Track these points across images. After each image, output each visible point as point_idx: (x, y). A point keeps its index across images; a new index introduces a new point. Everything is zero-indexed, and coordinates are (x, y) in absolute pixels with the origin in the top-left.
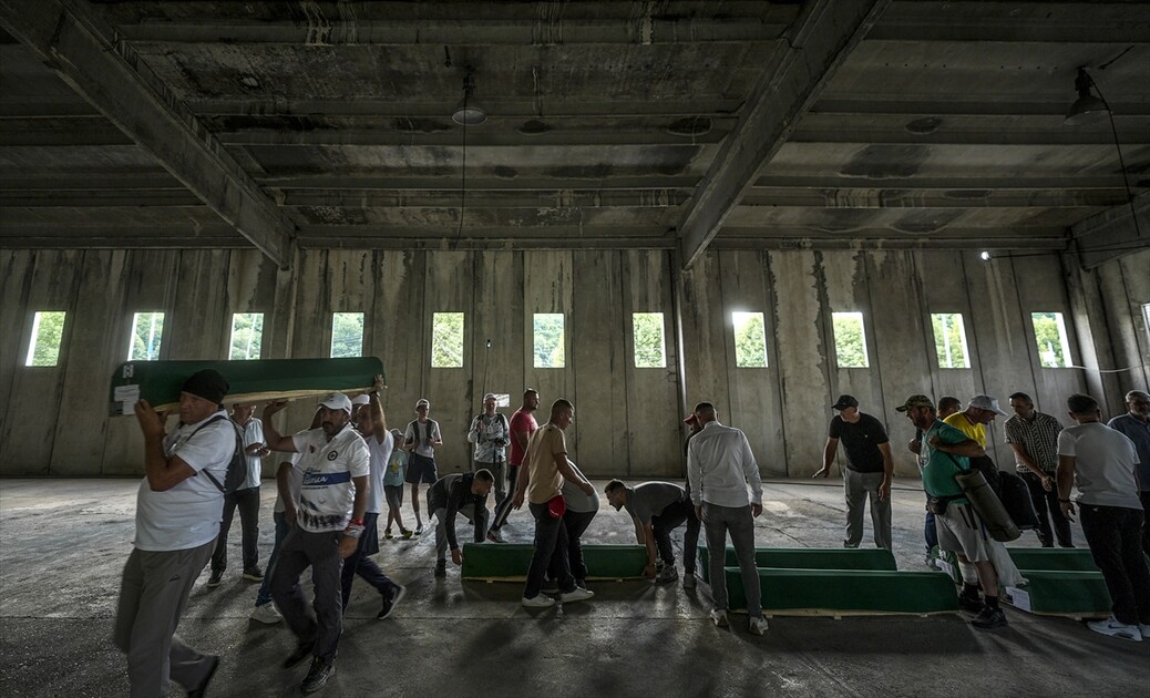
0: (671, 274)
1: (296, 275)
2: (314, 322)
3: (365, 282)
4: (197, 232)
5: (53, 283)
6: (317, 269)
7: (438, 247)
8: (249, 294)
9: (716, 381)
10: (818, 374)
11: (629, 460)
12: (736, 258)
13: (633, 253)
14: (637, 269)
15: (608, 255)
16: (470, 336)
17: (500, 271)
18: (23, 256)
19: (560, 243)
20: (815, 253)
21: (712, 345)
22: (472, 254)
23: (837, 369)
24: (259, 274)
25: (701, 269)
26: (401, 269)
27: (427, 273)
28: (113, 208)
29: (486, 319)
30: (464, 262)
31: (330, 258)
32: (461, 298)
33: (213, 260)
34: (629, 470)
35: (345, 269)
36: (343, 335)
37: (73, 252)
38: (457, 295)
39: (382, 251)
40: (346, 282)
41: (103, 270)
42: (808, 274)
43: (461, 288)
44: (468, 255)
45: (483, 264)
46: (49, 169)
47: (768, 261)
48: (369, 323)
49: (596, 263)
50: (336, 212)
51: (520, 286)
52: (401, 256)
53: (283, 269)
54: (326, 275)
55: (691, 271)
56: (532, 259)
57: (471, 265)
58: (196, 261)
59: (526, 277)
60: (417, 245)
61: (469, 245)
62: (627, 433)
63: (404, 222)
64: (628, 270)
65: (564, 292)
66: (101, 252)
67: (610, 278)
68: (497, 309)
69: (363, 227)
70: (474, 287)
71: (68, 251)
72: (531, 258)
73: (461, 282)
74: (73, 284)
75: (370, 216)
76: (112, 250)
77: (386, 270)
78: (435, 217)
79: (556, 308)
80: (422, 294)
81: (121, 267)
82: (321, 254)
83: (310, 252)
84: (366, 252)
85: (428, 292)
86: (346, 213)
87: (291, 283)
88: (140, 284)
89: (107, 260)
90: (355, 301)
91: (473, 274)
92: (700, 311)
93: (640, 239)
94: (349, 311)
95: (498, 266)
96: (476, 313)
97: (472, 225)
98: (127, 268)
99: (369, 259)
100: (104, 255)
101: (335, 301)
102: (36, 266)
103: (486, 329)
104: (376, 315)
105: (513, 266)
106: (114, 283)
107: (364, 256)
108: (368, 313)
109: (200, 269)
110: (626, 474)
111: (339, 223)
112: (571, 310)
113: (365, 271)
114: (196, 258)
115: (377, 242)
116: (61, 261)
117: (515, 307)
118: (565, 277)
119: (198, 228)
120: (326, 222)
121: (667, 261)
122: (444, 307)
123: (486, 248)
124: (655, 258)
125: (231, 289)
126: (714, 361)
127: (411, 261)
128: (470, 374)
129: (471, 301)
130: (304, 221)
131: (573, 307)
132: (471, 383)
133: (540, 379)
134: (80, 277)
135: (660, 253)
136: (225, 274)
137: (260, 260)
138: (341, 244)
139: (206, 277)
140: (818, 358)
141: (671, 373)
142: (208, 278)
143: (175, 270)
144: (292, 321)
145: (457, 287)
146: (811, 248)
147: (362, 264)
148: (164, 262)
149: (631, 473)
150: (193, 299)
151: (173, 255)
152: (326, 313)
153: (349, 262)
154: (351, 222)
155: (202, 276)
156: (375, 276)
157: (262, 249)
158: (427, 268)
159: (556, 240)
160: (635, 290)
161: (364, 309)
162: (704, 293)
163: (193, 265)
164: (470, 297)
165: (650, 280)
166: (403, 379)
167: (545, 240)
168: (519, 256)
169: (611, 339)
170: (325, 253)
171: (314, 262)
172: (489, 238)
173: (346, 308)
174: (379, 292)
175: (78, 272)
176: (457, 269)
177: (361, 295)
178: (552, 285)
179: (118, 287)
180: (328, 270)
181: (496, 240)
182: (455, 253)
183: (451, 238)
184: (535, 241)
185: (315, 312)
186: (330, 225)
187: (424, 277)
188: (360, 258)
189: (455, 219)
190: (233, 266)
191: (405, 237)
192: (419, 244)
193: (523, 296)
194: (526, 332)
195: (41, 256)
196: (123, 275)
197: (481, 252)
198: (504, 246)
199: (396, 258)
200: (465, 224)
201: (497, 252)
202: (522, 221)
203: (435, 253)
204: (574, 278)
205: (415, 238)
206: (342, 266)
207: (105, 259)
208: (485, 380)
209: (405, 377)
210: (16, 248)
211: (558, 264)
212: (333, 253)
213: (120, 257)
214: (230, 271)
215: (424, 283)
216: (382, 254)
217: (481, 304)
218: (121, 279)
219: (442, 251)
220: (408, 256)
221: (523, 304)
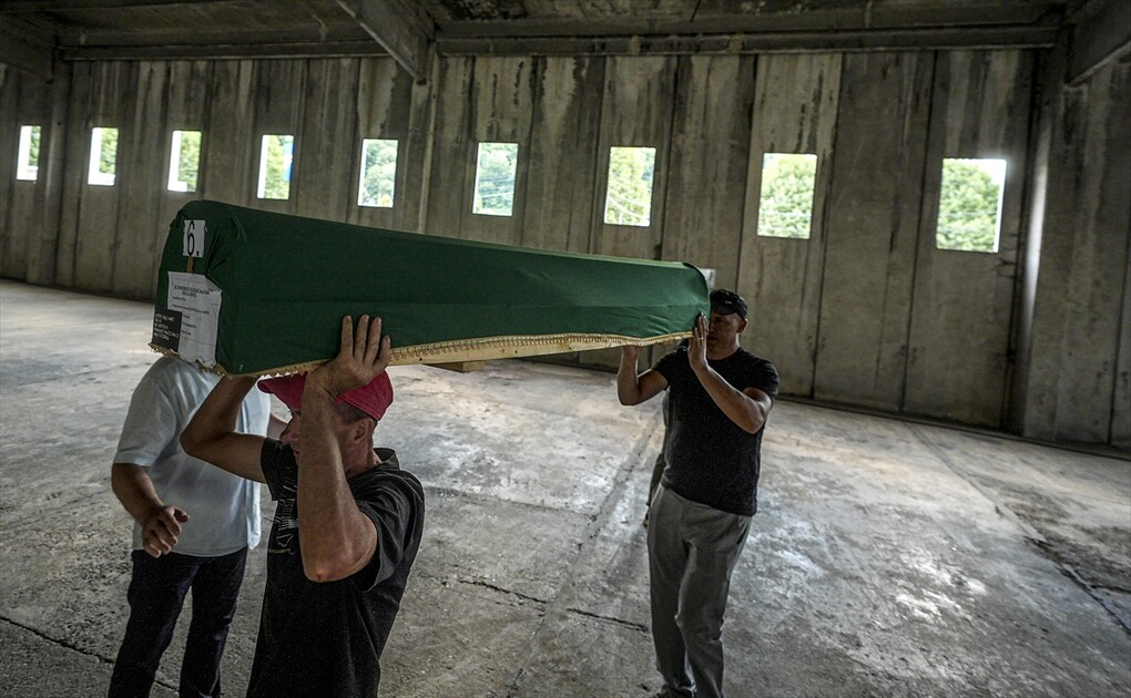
0: (1034, 92)
1: (434, 91)
2: (456, 152)
3: (521, 102)
4: (323, 37)
5: (188, 99)
6: (461, 83)
7: (624, 51)
8: (381, 115)
9: (1097, 283)
11: (903, 388)
13: (960, 57)
14: (965, 84)
15: (909, 60)
16: (663, 183)
17: (716, 88)
18: (160, 67)
19: (823, 40)
21: (1100, 220)
22: (674, 61)
24: (393, 90)
25: (1102, 83)
26: (569, 84)
27: (606, 90)
29: (687, 159)
30: (661, 74)
31: (477, 68)
32: (652, 128)
33: (342, 72)
34: (902, 402)
35: (495, 85)
36: (491, 173)
37: (204, 63)
38: (648, 120)
39: (544, 58)
40: (497, 101)
41: (232, 85)
43: (654, 111)
44: (668, 64)
45: (690, 76)
48: (524, 157)
49: (884, 73)
50: (485, 2)
51: (747, 110)
52: (570, 64)
53: (420, 84)
54: (471, 90)
55: (1084, 88)
56: (772, 68)
57: (672, 77)
58: (323, 72)
59: (758, 97)
60: (594, 47)
62: (906, 347)
63: (577, 13)
64: (945, 87)
65: (822, 120)
66: (230, 64)
67: (909, 97)
68: (706, 145)
69: (520, 22)
70: (673, 112)
71: (199, 63)
72: (768, 68)
73: (653, 103)
74: (206, 101)
75: (531, 5)
76: (239, 60)
77: (549, 84)
79: (805, 145)
80: (596, 119)
81: (249, 80)
82: (465, 64)
83: (451, 61)
84: (523, 59)
85: (606, 118)
86: (499, 1)
87: (428, 102)
88: (268, 101)
89: (236, 73)
90: (508, 127)
91: (674, 92)
92: (1087, 160)
94: (498, 140)
95: (714, 79)
96: (674, 149)
97: (680, 14)
98: (255, 84)
99: (527, 69)
100: (232, 66)
101: (482, 128)
102: (172, 81)
103: (687, 173)
104: (533, 148)
105: (738, 79)
106: (243, 101)
107: (521, 65)
108: (523, 144)
109: (328, 84)
110: (896, 408)
111: (489, 17)
112: (829, 151)
113: (521, 85)
114: (324, 69)
115: (538, 44)
116: (193, 73)
117: (736, 143)
118: (825, 96)
119: (323, 30)
120: (473, 17)
121: (1028, 69)
122: (627, 139)
123: (698, 49)
124: (1005, 64)
125: (361, 108)
126: (1100, 248)
127: (584, 73)
128: (658, 238)
129: (667, 130)
130: (445, 16)
131: (834, 146)
132: (659, 244)
133: (766, 252)
134: (212, 94)
135: (1015, 57)
136: (355, 89)
137: (392, 72)
138: (491, 49)
139: (334, 93)
141: (1005, 263)
142: (337, 94)
143: (302, 84)
144: (429, 151)
145: (649, 109)
147: (518, 77)
148: (291, 75)
149: (905, 409)
150: (321, 121)
151: (300, 66)
152: (471, 144)
153: (502, 73)
154: (505, 16)
155: (331, 92)
156: (533, 95)
157: (396, 57)
158: (607, 83)
159: (818, 36)
160: (955, 120)
161: (518, 139)
162: (1101, 129)
163: (320, 78)
164: (667, 126)
165: (988, 104)
166: (565, 236)
167: (797, 36)
168: (749, 62)
169: (897, 199)
170: (470, 61)
171: (457, 73)
172: (705, 34)
173: (495, 136)
174: (538, 117)
175: (208, 87)
176: (649, 85)
177: (515, 119)
178: (803, 109)
179: (248, 104)
180: (475, 86)
181: (717, 38)
182: (648, 60)
183: (646, 36)
184: (780, 36)
185: (457, 141)
186: (478, 21)
187: (602, 98)
188: (516, 68)
189: (656, 7)
190: (363, 80)
191: (578, 37)
192: (597, 48)
193: (750, 127)
194: (750, 181)
195: (176, 67)
196: (251, 91)
197: (690, 56)
198: (727, 46)
199: (564, 67)
200: (668, 12)
201: (713, 56)
202: (762, 4)
203: (618, 59)
204: (840, 98)
205: (593, 37)
206: (491, 80)
207: (234, 72)
208: (681, 247)
209: (569, 234)
210: (153, 58)
211: (815, 77)
212: (480, 62)
213: (247, 68)
214: (361, 86)
215: (601, 105)
216: (545, 63)
217: (681, 136)
218: (249, 96)
219: (630, 56)
220: (579, 66)
221: (750, 137)
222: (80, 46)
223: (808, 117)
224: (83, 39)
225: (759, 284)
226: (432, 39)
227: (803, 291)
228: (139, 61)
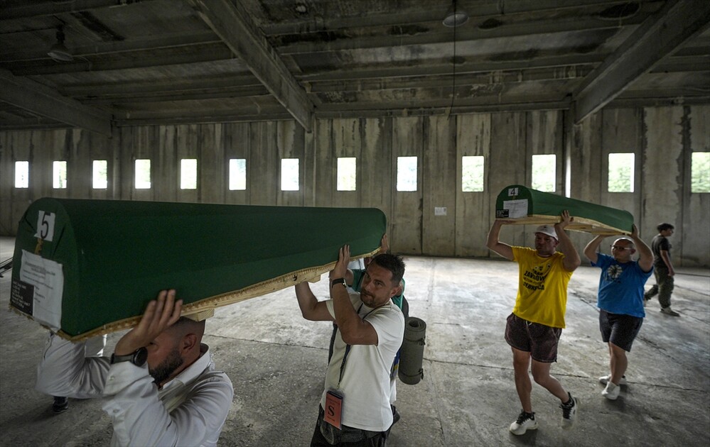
0: (564, 127)
1: (315, 136)
2: (327, 163)
3: (355, 138)
4: (259, 111)
5: (188, 144)
6: (327, 132)
7: (401, 115)
8: (290, 147)
10: (674, 198)
12: (616, 115)
13: (536, 114)
14: (538, 124)
15: (517, 115)
16: (422, 172)
17: (440, 130)
18: (171, 128)
19: (483, 109)
20: (685, 108)
21: (591, 176)
22: (422, 119)
23: (691, 194)
24: (294, 136)
25: (588, 124)
26: (377, 130)
27: (393, 132)
28: (214, 100)
29: (431, 161)
30: (417, 124)
31: (334, 124)
32: (415, 147)
33: (268, 128)
35: (343, 131)
37: (195, 126)
38: (413, 144)
39: (365, 119)
40: (345, 139)
41: (211, 136)
42: (676, 124)
43: (415, 141)
44: (419, 120)
45: (429, 125)
46: (183, 77)
47: (643, 115)
48: (359, 164)
49: (507, 121)
50: (338, 95)
51: (454, 139)
52: (376, 121)
53: (309, 132)
54: (332, 134)
55: (581, 125)
56: (463, 120)
57: (422, 126)
58: (259, 128)
59: (458, 133)
60: (387, 114)
61: (421, 112)
62: (524, 233)
63: (379, 99)
64: (531, 126)
65: (484, 142)
66: (209, 125)
67: (518, 132)
68: (438, 154)
69: (354, 103)
70: (423, 141)
71: (192, 126)
72: (461, 121)
73: (415, 137)
74: (198, 144)
75: (359, 96)
76: (214, 124)
77: (368, 130)
78: (400, 95)
79: (478, 153)
80: (390, 145)
81: (220, 133)
82: (328, 122)
83: (322, 121)
84: (355, 120)
85: (394, 144)
86: (345, 95)
87: (313, 141)
88: (231, 143)
89: (213, 129)
90: (350, 151)
91: (423, 132)
92: (584, 153)
93: (542, 103)
94: (347, 156)
95: (439, 126)
96: (425, 156)
97: (423, 99)
98: (223, 134)
99: (357, 124)
100: (210, 127)
101: (338, 151)
102: (178, 135)
103: (431, 167)
104: (363, 159)
105: (450, 125)
106: (218, 143)
107: (354, 122)
108: (358, 158)
109: (262, 133)
111: (339, 101)
112: (488, 154)
113: (355, 131)
115: (362, 113)
116: (190, 131)
117: (451, 153)
118: (485, 131)
119: (259, 109)
120: (332, 102)
121: (561, 119)
122: (405, 153)
123: (432, 113)
124: (552, 117)
125: (279, 145)
126: (591, 188)
127: (383, 125)
128: (421, 195)
129: (421, 149)
130: (319, 102)
131: (490, 152)
132: (422, 200)
133: (466, 198)
134: (201, 140)
135: (556, 114)
136: (275, 136)
137: (293, 126)
138: (340, 116)
139: (265, 138)
140: (675, 186)
142: (266, 138)
143: (248, 134)
144: (315, 164)
145: (413, 140)
146: (683, 104)
147: (353, 127)
148: (242, 130)
150: (260, 151)
151: (246, 126)
152: (334, 159)
153: (346, 126)
154: (347, 101)
155: (263, 137)
156: (361, 135)
157: (299, 121)
158: (394, 129)
159: (480, 107)
160: (535, 139)
161: (355, 156)
162: (588, 141)
163: (257, 131)
164: (421, 147)
165: (547, 132)
167: (473, 107)
168: (453, 117)
169: (516, 173)
170: (330, 121)
171: (325, 127)
172: (435, 107)
173: (345, 155)
174: (364, 145)
175: (199, 137)
176: (412, 129)
177: (353, 147)
178: (477, 137)
179: (221, 145)
180: (334, 132)
181: (439, 109)
182: (411, 118)
183: (410, 108)
184: (466, 108)
185: (327, 158)
186: (334, 103)
187: (392, 135)
188: (352, 123)
189: (414, 96)
190: (279, 131)
191: (380, 109)
192: (389, 114)
193: (456, 145)
194: (457, 169)
195: (180, 128)
196: (221, 138)
197: (428, 117)
198: (444, 112)
199: (374, 122)
200: (419, 98)
201: (438, 116)
202: (458, 94)
203: (398, 118)
204: (491, 132)
205: (387, 109)
206: (341, 129)
207: (212, 129)
208: (431, 199)
209: (382, 197)
210: (167, 124)
211: (481, 123)
212: (335, 121)
213: (219, 128)
214: (278, 134)
215: (392, 139)
216: (365, 121)
217: (428, 151)
218: (221, 141)
219: (403, 117)
220: (381, 122)
221: (456, 150)
222: (127, 119)
223: (479, 140)
224: (128, 116)
225: (465, 212)
226: (313, 111)
227: (482, 213)
228: (159, 126)
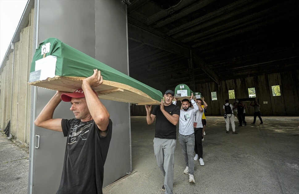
1: (221, 85)
2: (225, 92)
3: (233, 85)
7: (248, 77)
8: (213, 89)
16: (257, 92)
22: (255, 77)
24: (214, 86)
26: (240, 82)
29: (260, 88)
30: (253, 78)
31: (226, 82)
32: (254, 85)
39: (236, 79)
40: (230, 85)
45: (258, 78)
51: (267, 81)
52: (240, 79)
53: (219, 85)
54: (226, 84)
56: (270, 76)
57: (255, 79)
59: (269, 79)
60: (243, 77)
61: (254, 75)
65: (279, 81)
68: (262, 86)
77: (237, 82)
78: (247, 72)
79: (277, 84)
82: (224, 81)
83: (222, 81)
84: (232, 80)
85: (246, 85)
87: (220, 87)
90: (232, 88)
94: (231, 90)
95: (262, 78)
99: (234, 81)
101: (228, 88)
103: (260, 90)
104: (237, 90)
105: (265, 78)
108: (235, 90)
112: (281, 85)
113: (233, 83)
117: (267, 85)
118: (278, 78)
122: (250, 87)
123: (258, 75)
127: (242, 80)
128: (258, 98)
132: (258, 100)
133: (274, 98)
138: (228, 79)
144: (222, 93)
145: (253, 83)
150: (205, 91)
152: (227, 90)
153: (230, 82)
155: (205, 87)
156: (235, 83)
157: (215, 81)
158: (246, 81)
164: (256, 84)
168: (266, 76)
171: (223, 83)
174: (236, 86)
176: (252, 80)
178: (276, 80)
182: (251, 77)
183: (250, 75)
184: (270, 72)
185: (225, 90)
191: (240, 76)
194: (270, 90)
201: (261, 76)
204: (281, 78)
206: (228, 83)
208: (261, 99)
211: (277, 76)
214: (209, 86)
215: (245, 83)
217: (258, 86)
221: (269, 84)
